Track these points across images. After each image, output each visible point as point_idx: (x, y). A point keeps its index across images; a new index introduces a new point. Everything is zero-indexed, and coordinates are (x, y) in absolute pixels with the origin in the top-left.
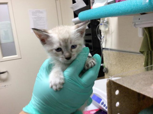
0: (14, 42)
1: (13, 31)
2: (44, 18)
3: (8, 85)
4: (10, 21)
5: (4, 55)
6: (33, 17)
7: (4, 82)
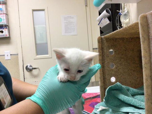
0: (47, 43)
1: (47, 33)
2: (74, 22)
3: (38, 82)
4: (46, 25)
5: (37, 54)
6: (65, 21)
7: (35, 78)
